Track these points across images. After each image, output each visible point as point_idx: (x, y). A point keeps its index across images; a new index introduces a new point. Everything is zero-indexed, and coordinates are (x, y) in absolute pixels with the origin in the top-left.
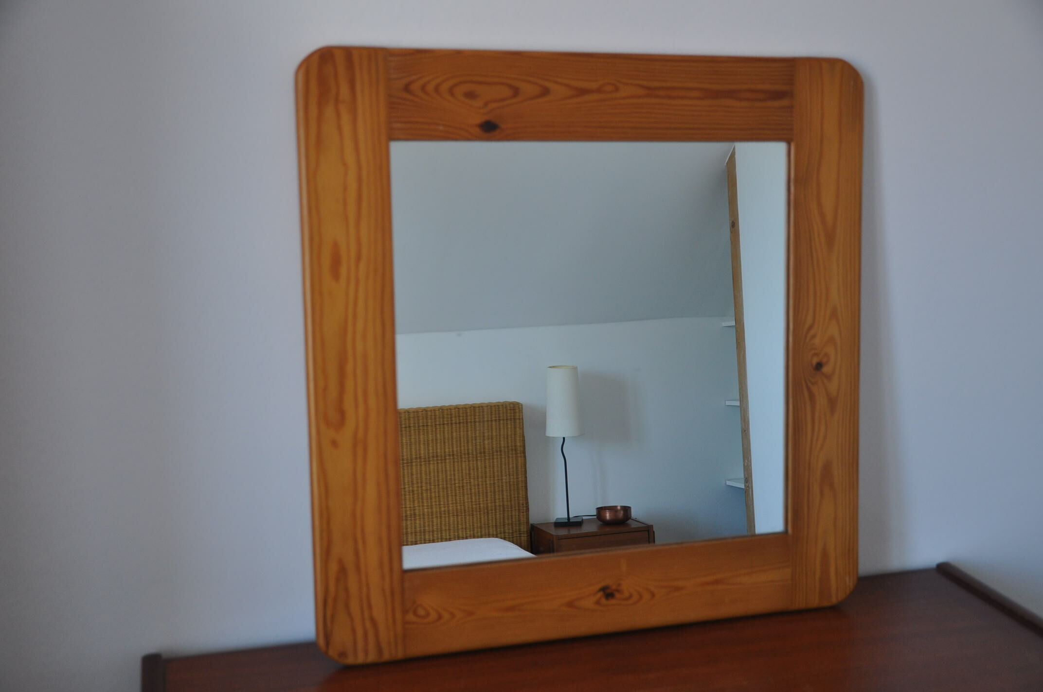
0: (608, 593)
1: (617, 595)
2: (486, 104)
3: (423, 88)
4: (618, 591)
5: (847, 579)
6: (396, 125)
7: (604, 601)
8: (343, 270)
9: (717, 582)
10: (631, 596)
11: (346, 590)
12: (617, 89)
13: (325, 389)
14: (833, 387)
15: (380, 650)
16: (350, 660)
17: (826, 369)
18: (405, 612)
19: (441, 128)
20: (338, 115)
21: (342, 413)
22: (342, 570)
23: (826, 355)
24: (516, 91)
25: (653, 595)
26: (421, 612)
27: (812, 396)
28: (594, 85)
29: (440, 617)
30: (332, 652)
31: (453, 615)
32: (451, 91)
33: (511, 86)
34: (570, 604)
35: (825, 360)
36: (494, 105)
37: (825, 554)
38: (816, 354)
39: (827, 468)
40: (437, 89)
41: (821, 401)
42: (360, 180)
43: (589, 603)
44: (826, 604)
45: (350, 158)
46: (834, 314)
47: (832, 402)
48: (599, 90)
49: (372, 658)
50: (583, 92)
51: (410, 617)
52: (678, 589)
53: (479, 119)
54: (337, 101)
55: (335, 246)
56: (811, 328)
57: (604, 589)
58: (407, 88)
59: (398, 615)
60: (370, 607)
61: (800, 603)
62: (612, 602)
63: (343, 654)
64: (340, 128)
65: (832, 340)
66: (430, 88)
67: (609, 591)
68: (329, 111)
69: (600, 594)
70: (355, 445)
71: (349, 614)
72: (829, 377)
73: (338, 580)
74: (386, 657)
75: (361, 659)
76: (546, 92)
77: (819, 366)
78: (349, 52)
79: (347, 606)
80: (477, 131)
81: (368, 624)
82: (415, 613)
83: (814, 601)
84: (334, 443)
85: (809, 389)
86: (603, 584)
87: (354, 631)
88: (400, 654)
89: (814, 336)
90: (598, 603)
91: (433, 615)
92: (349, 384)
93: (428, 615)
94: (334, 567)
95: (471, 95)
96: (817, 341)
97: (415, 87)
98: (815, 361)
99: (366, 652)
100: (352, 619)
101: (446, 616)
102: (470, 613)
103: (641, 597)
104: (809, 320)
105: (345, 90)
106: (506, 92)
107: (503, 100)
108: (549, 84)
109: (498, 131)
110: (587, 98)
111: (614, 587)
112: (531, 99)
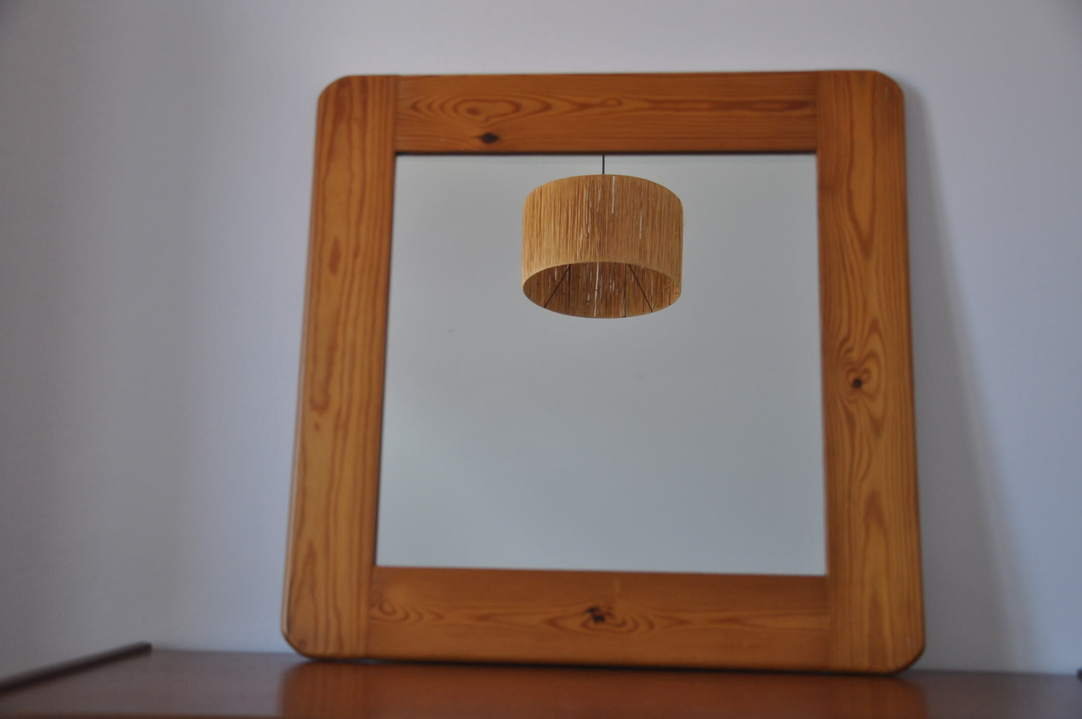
0: (597, 615)
1: (608, 619)
2: (487, 119)
3: (429, 107)
4: (609, 615)
6: (400, 138)
7: (592, 624)
8: (341, 265)
10: (624, 623)
11: (313, 575)
12: (620, 103)
14: (877, 407)
15: (341, 644)
16: (309, 651)
17: (865, 387)
18: (371, 605)
19: (443, 140)
20: (350, 131)
21: (327, 397)
22: (311, 554)
23: (867, 371)
24: (517, 107)
25: (651, 625)
26: (387, 608)
27: (850, 416)
28: (597, 101)
29: (407, 617)
31: (421, 617)
32: (455, 108)
33: (512, 103)
34: (552, 622)
35: (864, 377)
36: (494, 120)
37: (875, 605)
38: (853, 370)
39: (873, 500)
40: (442, 107)
41: (863, 423)
42: (364, 185)
43: (574, 624)
44: (879, 668)
45: (357, 167)
46: (874, 327)
47: (877, 426)
48: (602, 105)
49: (332, 650)
50: (584, 106)
51: (376, 612)
52: (682, 622)
53: (481, 132)
54: (350, 119)
55: (336, 243)
56: (846, 340)
57: (592, 610)
58: (414, 107)
59: (363, 609)
60: (335, 595)
62: (602, 626)
63: (303, 644)
64: (350, 141)
65: (872, 355)
66: (436, 105)
67: (598, 613)
68: (342, 128)
69: (588, 616)
70: (336, 427)
71: (314, 599)
72: (872, 397)
73: (306, 563)
74: (347, 651)
75: (320, 652)
76: (547, 107)
77: (857, 384)
78: (364, 81)
79: (312, 591)
80: (478, 144)
81: (332, 614)
82: (381, 609)
84: (317, 427)
85: (844, 407)
86: (590, 605)
87: (316, 618)
88: (361, 651)
89: (850, 350)
90: (584, 625)
91: (400, 614)
92: (337, 371)
93: (394, 612)
94: (303, 551)
95: (473, 111)
96: (855, 355)
97: (422, 105)
98: (852, 377)
99: (327, 643)
100: (316, 605)
101: (414, 616)
102: (440, 617)
103: (636, 626)
104: (843, 332)
105: (357, 110)
106: (508, 108)
107: (504, 115)
108: (550, 100)
109: (497, 143)
110: (589, 111)
111: (604, 610)
112: (532, 113)
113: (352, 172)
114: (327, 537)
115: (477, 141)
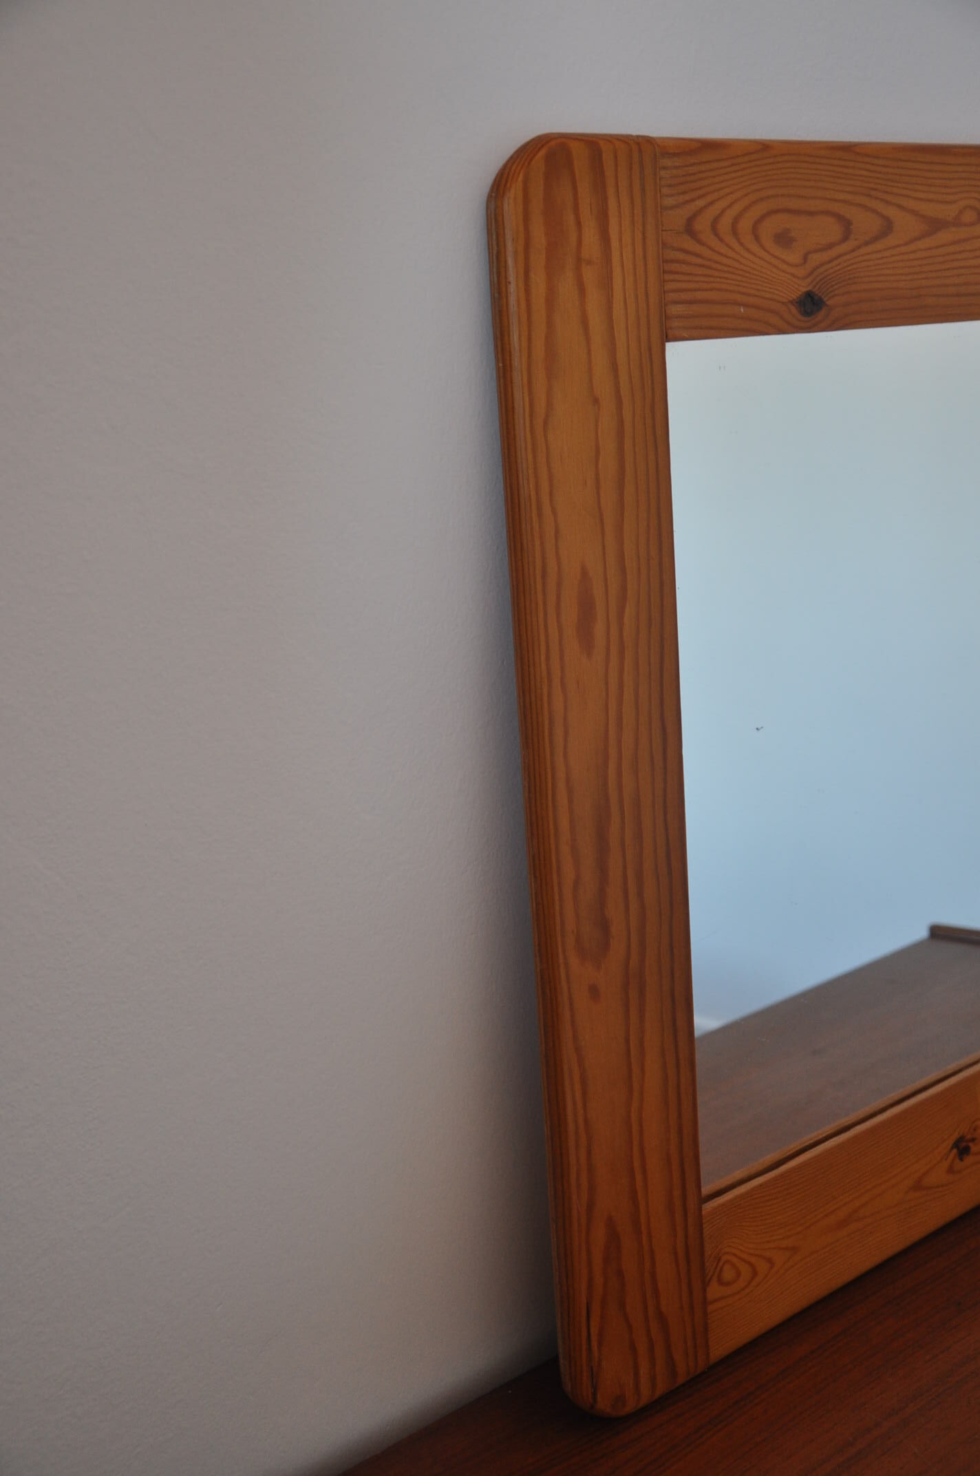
0: (962, 1149)
1: (972, 1147)
2: (805, 258)
3: (714, 226)
4: (973, 1140)
7: (957, 1164)
8: (599, 628)
11: (620, 1275)
15: (672, 1370)
16: (630, 1405)
18: (707, 1283)
19: (742, 311)
22: (613, 1237)
24: (847, 229)
26: (728, 1274)
28: (950, 212)
30: (604, 1402)
31: (770, 1261)
32: (755, 232)
33: (840, 218)
34: (918, 1186)
36: (816, 258)
40: (734, 228)
42: (620, 430)
43: (939, 1174)
45: (603, 385)
48: (957, 223)
49: (661, 1386)
50: (936, 225)
51: (714, 1290)
53: (798, 289)
54: (579, 262)
55: (584, 579)
57: (956, 1145)
58: (690, 228)
59: (698, 1293)
60: (656, 1292)
62: (969, 1160)
63: (619, 1399)
64: (584, 320)
67: (963, 1145)
68: (566, 284)
69: (953, 1154)
70: (626, 986)
71: (625, 1318)
74: (682, 1375)
75: (645, 1396)
76: (887, 227)
78: (593, 144)
79: (621, 1303)
80: (794, 312)
81: (655, 1328)
82: (721, 1280)
84: (594, 991)
86: (956, 1136)
87: (634, 1347)
90: (951, 1170)
91: (746, 1273)
93: (738, 1275)
95: (783, 239)
97: (702, 225)
99: (653, 1381)
100: (629, 1326)
101: (762, 1266)
102: (795, 1250)
106: (834, 230)
107: (830, 246)
108: (891, 212)
109: (823, 313)
110: (943, 236)
111: (969, 1137)
112: (867, 243)
113: (596, 401)
115: (794, 310)
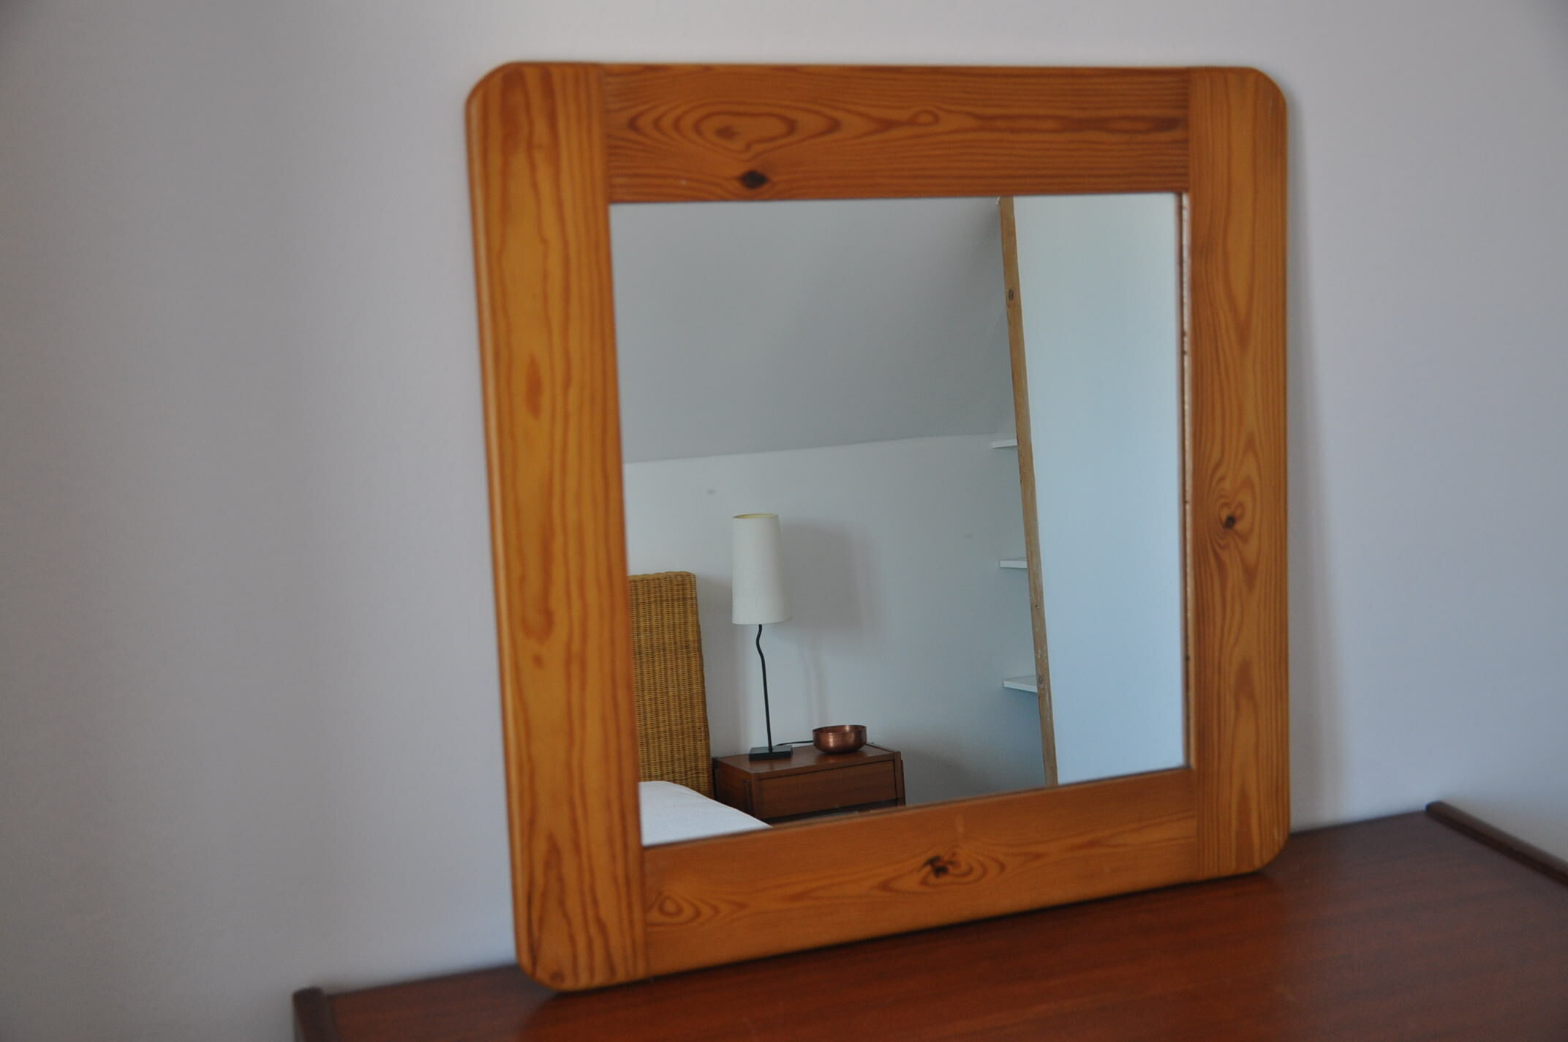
0: (938, 867)
1: (950, 868)
2: (748, 146)
3: (656, 123)
4: (952, 863)
5: (1275, 831)
6: (618, 181)
7: (932, 879)
8: (545, 401)
9: (1092, 844)
10: (971, 870)
11: (560, 879)
12: (937, 120)
13: (523, 578)
14: (1251, 550)
15: (612, 969)
16: (568, 985)
17: (1241, 526)
18: (646, 909)
19: (683, 183)
20: (533, 167)
21: (548, 614)
22: (554, 850)
23: (1241, 505)
24: (792, 126)
25: (1002, 867)
26: (670, 907)
27: (1221, 567)
28: (904, 115)
29: (698, 914)
30: (542, 975)
31: (716, 910)
32: (697, 128)
33: (783, 119)
34: (885, 886)
35: (1238, 513)
36: (757, 148)
37: (1244, 798)
38: (1225, 505)
39: (1245, 671)
40: (676, 125)
41: (1235, 574)
42: (566, 263)
43: (911, 883)
44: (1245, 869)
45: (551, 231)
46: (1250, 444)
47: (1250, 573)
48: (912, 122)
49: (600, 979)
50: (888, 125)
51: (655, 916)
52: (1038, 856)
53: (741, 169)
54: (530, 147)
55: (533, 364)
56: (1218, 465)
57: (931, 862)
58: (633, 124)
59: (637, 914)
60: (595, 902)
61: (1211, 869)
62: (944, 879)
63: (558, 976)
64: (535, 186)
65: (1248, 483)
66: (667, 122)
67: (940, 864)
68: (519, 162)
69: (928, 868)
70: (568, 662)
71: (565, 915)
72: (1245, 538)
73: (547, 865)
74: (621, 976)
75: (584, 981)
76: (834, 126)
77: (1231, 521)
78: (546, 71)
79: (562, 903)
80: (736, 185)
81: (594, 930)
82: (661, 909)
83: (1230, 866)
84: (538, 661)
85: (1216, 555)
86: (930, 854)
87: (572, 940)
88: (641, 972)
89: (1223, 479)
90: (924, 882)
91: (688, 912)
92: (558, 572)
93: (679, 911)
94: (541, 846)
95: (726, 133)
96: (1227, 485)
97: (645, 122)
98: (1225, 514)
99: (591, 969)
100: (569, 923)
101: (706, 911)
102: (742, 906)
103: (985, 871)
104: (1216, 456)
105: (541, 128)
106: (777, 127)
107: (772, 139)
108: (838, 115)
109: (766, 187)
110: (895, 133)
111: (946, 858)
112: (813, 137)
113: (544, 241)
114: (574, 823)
115: (737, 184)
